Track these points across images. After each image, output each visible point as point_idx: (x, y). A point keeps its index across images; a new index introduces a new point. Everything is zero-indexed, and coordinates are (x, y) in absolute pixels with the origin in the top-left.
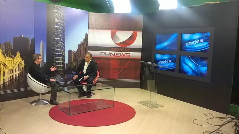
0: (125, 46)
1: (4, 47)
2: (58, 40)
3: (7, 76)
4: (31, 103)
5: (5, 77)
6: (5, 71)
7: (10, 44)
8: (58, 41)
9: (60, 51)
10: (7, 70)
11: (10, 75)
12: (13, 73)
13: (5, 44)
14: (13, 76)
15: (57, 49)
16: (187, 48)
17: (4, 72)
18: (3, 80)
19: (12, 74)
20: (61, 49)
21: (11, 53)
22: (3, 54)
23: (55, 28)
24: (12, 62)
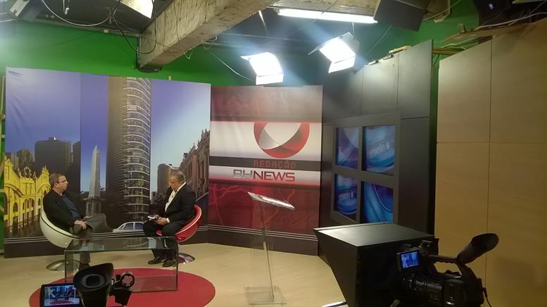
0: (282, 157)
1: (17, 159)
2: (133, 145)
3: (21, 211)
5: (17, 214)
6: (18, 202)
7: (28, 154)
8: (133, 147)
9: (139, 167)
10: (21, 201)
11: (28, 210)
12: (33, 206)
13: (19, 154)
14: (33, 212)
15: (132, 162)
17: (16, 204)
18: (14, 218)
19: (32, 209)
20: (141, 162)
21: (30, 171)
22: (16, 171)
23: (127, 122)
24: (33, 186)
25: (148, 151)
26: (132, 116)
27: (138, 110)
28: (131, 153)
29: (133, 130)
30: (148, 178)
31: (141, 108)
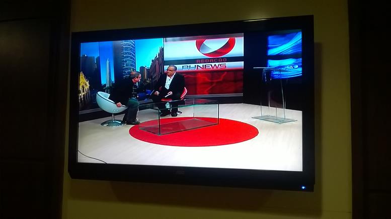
4: (103, 124)
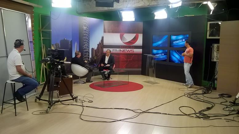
0: (130, 45)
16: (174, 45)
25: (89, 43)
26: (85, 31)
27: (87, 29)
28: (85, 44)
29: (85, 36)
30: (89, 53)
31: (87, 28)
